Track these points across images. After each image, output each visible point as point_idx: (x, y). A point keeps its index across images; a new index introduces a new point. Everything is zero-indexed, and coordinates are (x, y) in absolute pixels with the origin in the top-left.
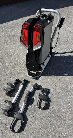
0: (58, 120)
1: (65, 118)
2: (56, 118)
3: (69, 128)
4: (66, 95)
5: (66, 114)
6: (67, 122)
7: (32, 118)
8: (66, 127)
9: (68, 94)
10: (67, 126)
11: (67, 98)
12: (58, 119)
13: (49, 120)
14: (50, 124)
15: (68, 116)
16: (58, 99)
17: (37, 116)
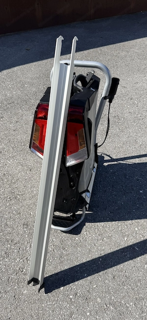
0: (71, 299)
1: (89, 292)
2: (68, 296)
3: (95, 316)
4: (94, 238)
5: (90, 283)
6: (91, 303)
7: (11, 300)
8: (88, 314)
9: (99, 235)
10: (90, 312)
11: (95, 245)
12: (71, 297)
13: (50, 302)
14: (53, 311)
15: (95, 286)
16: (75, 250)
17: (22, 294)
